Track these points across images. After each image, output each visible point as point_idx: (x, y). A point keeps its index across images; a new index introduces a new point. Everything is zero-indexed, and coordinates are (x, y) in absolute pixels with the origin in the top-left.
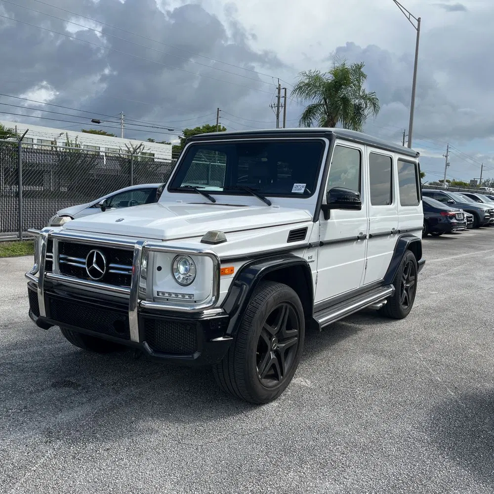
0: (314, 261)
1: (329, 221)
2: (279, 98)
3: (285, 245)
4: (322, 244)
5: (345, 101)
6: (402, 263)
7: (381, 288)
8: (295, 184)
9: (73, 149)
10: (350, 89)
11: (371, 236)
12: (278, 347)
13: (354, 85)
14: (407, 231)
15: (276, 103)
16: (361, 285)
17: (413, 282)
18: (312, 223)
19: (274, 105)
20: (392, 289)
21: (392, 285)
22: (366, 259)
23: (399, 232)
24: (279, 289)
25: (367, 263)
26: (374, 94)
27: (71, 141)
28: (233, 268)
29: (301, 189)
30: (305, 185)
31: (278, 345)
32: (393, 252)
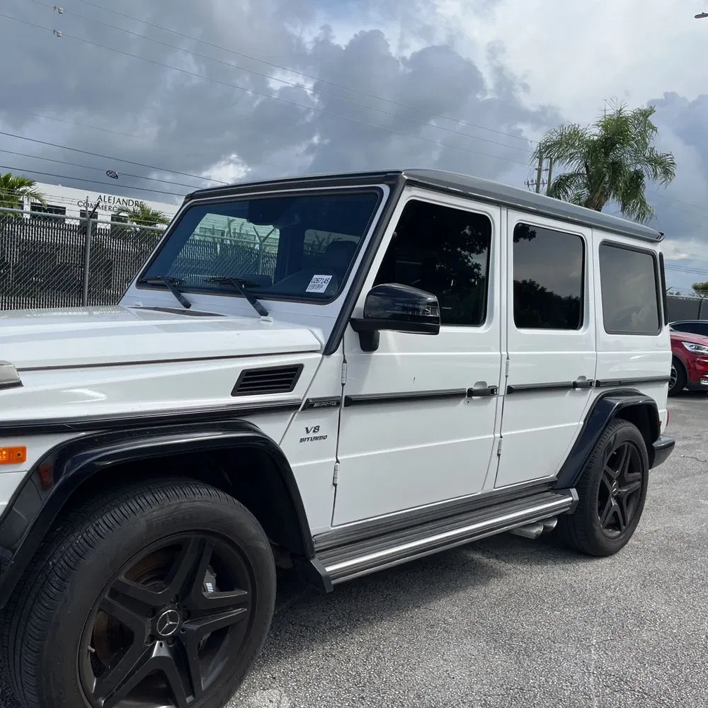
0: (324, 438)
1: (375, 354)
2: (540, 171)
3: (225, 400)
4: (351, 402)
5: (616, 168)
6: (603, 446)
7: (549, 493)
8: (315, 276)
9: (235, 241)
10: (629, 148)
11: (511, 391)
12: (183, 630)
13: (636, 142)
14: (621, 383)
15: (535, 178)
16: (489, 488)
17: (638, 483)
18: (320, 356)
19: (532, 181)
20: (571, 499)
21: (574, 491)
22: (498, 435)
23: (599, 384)
24: (174, 502)
25: (500, 443)
26: (670, 156)
27: (235, 229)
28: (24, 449)
29: (322, 286)
30: (330, 277)
31: (184, 625)
32: (582, 423)
